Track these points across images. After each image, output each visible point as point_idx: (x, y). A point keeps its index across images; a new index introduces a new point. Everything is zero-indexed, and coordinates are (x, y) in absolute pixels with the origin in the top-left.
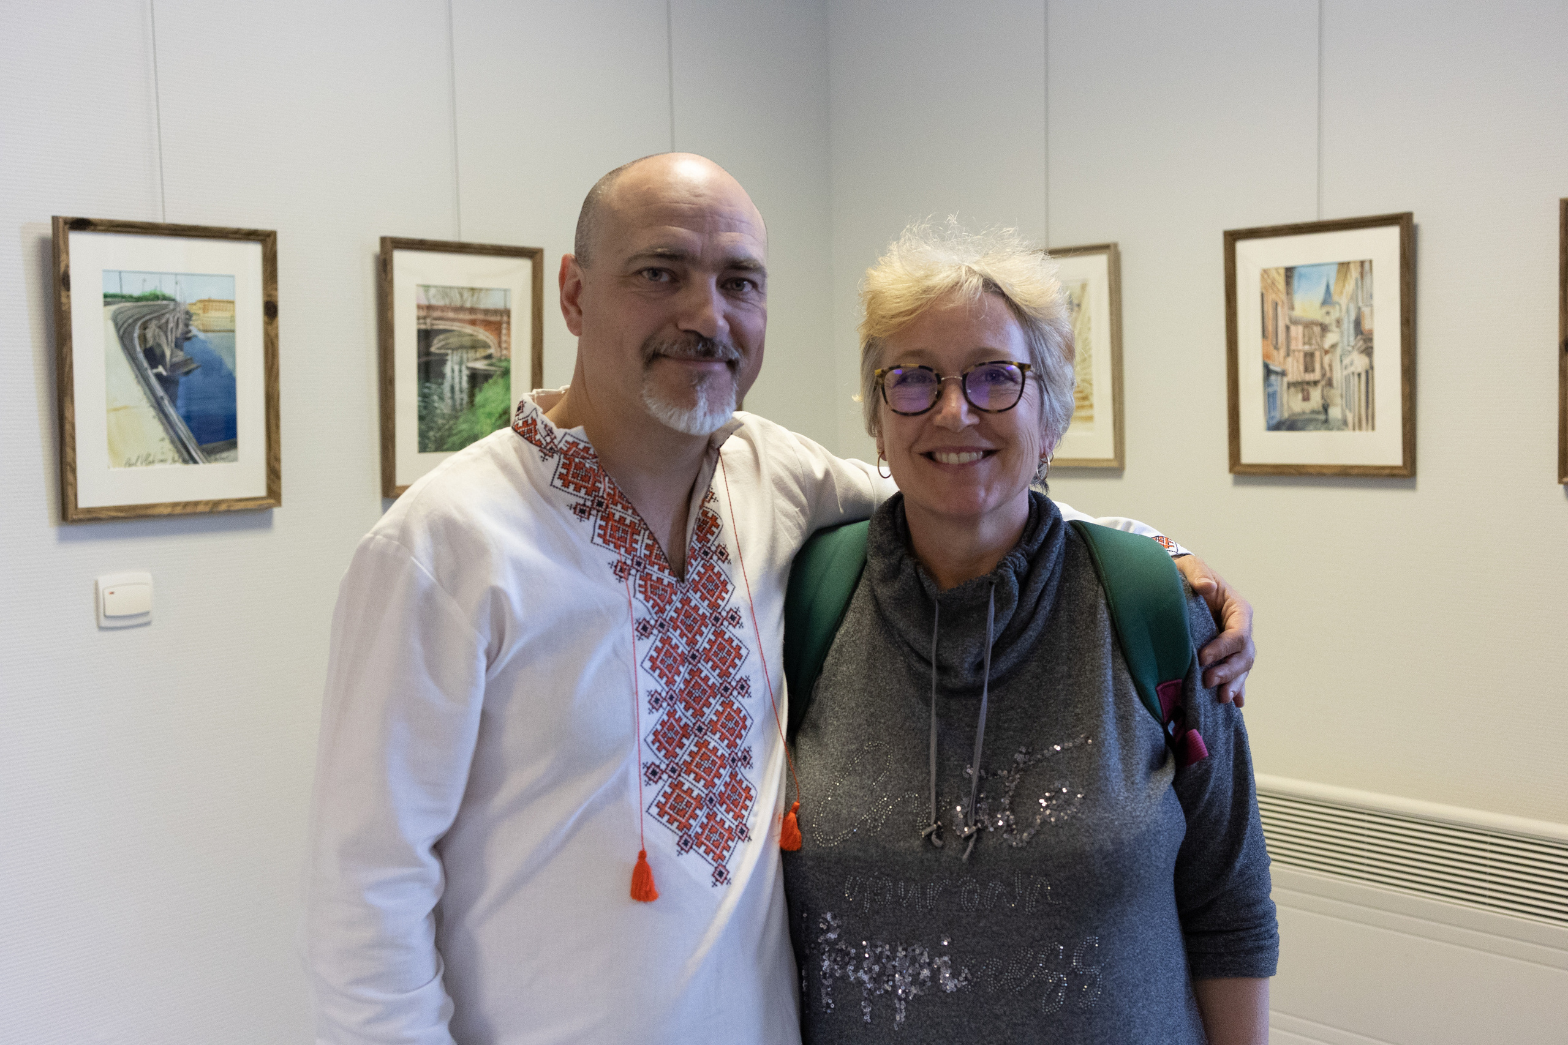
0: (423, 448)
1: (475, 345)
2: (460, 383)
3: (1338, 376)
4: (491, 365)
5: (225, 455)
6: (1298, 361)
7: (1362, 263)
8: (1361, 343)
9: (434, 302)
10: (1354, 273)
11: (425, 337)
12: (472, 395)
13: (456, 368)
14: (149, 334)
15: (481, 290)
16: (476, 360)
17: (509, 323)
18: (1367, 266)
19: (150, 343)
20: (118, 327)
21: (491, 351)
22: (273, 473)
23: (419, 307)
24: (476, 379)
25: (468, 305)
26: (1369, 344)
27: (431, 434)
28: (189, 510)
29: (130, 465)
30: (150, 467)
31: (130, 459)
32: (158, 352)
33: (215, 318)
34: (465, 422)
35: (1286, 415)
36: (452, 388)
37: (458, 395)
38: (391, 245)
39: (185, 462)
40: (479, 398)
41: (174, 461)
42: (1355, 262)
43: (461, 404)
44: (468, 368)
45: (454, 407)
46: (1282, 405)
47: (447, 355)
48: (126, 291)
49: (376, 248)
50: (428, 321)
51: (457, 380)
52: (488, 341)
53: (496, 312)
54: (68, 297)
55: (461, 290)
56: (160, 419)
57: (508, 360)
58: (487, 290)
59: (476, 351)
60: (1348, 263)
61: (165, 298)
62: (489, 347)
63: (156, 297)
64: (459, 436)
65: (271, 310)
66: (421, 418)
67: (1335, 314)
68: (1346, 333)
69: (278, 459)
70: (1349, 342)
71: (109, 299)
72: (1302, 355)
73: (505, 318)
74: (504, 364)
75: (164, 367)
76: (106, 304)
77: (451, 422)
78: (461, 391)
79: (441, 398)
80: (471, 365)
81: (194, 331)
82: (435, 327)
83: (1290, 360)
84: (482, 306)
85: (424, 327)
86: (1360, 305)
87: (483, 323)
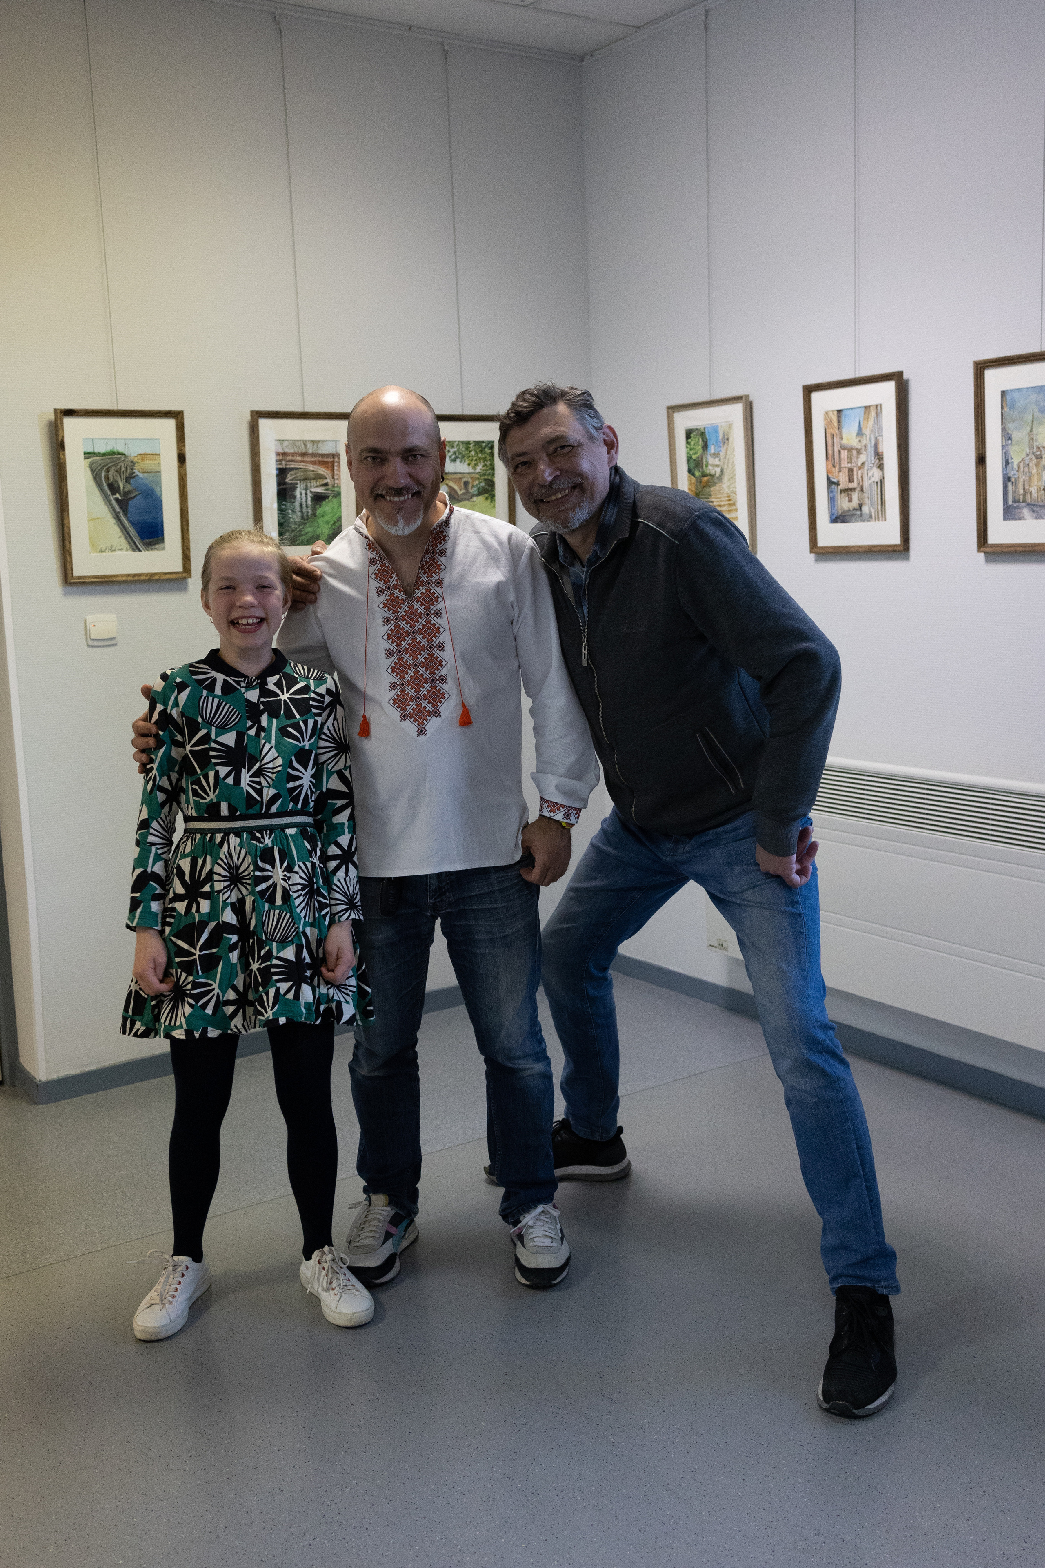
1: (318, 477)
2: (306, 501)
3: (866, 484)
4: (327, 490)
5: (157, 546)
6: (845, 475)
7: (877, 406)
8: (878, 461)
9: (287, 450)
10: (873, 413)
11: (282, 473)
12: (314, 509)
13: (303, 492)
14: (110, 476)
15: (319, 441)
16: (317, 486)
17: (339, 462)
18: (879, 407)
19: (111, 480)
20: (92, 471)
21: (328, 481)
22: (186, 557)
23: (278, 454)
25: (310, 451)
26: (882, 462)
28: (136, 578)
29: (102, 552)
30: (114, 553)
31: (101, 548)
32: (116, 485)
33: (148, 464)
34: (310, 526)
35: (840, 512)
36: (301, 505)
37: (304, 510)
38: (257, 415)
39: (134, 550)
40: (319, 511)
41: (127, 550)
42: (873, 406)
43: (307, 515)
44: (311, 492)
45: (302, 517)
46: (838, 505)
47: (297, 484)
48: (97, 450)
49: (248, 417)
50: (283, 462)
52: (325, 474)
53: (328, 456)
54: (64, 455)
55: (305, 443)
56: (118, 525)
57: (339, 486)
58: (323, 441)
59: (316, 481)
60: (870, 406)
61: (119, 454)
62: (326, 478)
63: (113, 453)
64: (307, 535)
65: (182, 459)
67: (864, 442)
68: (869, 454)
69: (189, 549)
70: (871, 460)
71: (87, 455)
72: (847, 470)
73: (336, 459)
74: (336, 489)
75: (120, 494)
76: (86, 458)
77: (301, 527)
78: (307, 507)
79: (294, 512)
80: (313, 490)
81: (137, 473)
82: (288, 466)
83: (841, 474)
84: (320, 452)
85: (280, 466)
86: (877, 435)
87: (321, 463)
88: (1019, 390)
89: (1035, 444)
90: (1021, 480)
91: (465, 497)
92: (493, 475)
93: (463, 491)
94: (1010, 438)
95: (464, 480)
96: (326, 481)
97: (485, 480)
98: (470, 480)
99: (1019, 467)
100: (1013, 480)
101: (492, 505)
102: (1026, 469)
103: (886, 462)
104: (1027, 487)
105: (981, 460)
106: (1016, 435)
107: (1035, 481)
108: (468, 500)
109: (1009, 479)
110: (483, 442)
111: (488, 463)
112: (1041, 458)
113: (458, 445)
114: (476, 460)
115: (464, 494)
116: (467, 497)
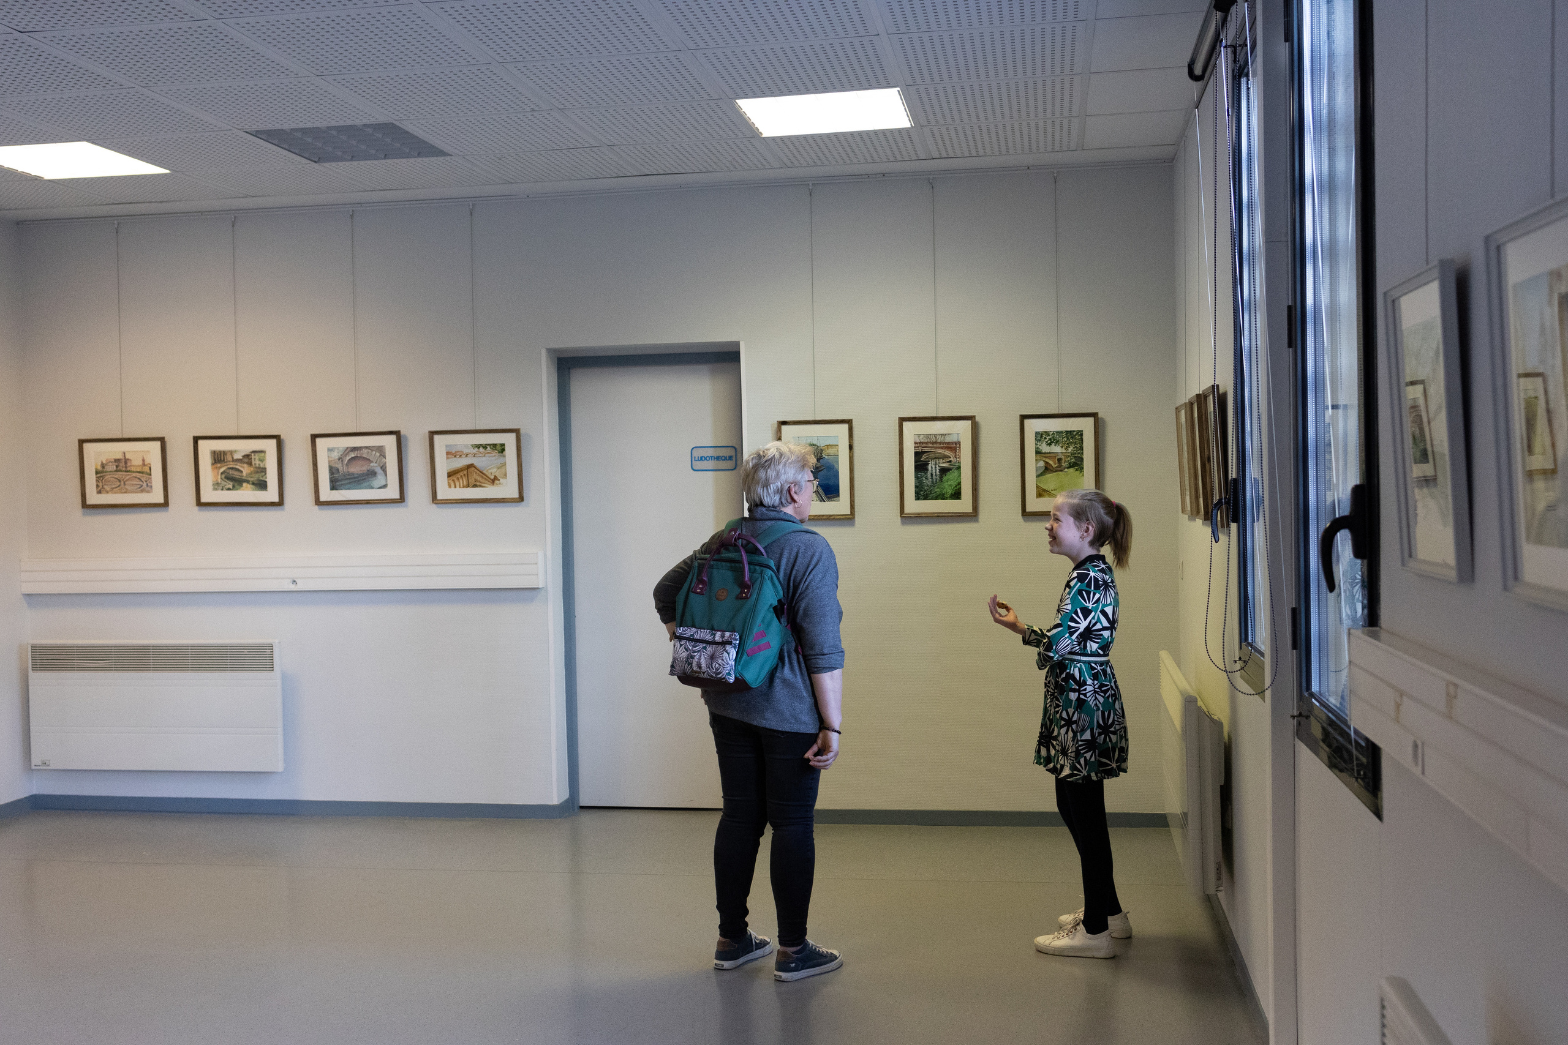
0: (918, 498)
1: (945, 457)
2: (936, 472)
4: (951, 465)
5: (835, 499)
9: (922, 441)
11: (918, 455)
12: (941, 477)
13: (934, 466)
15: (947, 434)
16: (943, 463)
17: (960, 447)
22: (852, 507)
23: (915, 443)
24: (944, 471)
25: (939, 441)
27: (922, 493)
28: (820, 518)
33: (831, 451)
34: (937, 489)
36: (932, 475)
37: (934, 478)
38: (903, 420)
39: (821, 501)
40: (945, 478)
41: (817, 501)
43: (936, 481)
44: (939, 466)
45: (932, 482)
47: (928, 461)
49: (897, 421)
50: (920, 448)
51: (934, 471)
52: (949, 455)
53: (952, 443)
55: (935, 436)
57: (959, 462)
58: (949, 434)
59: (944, 460)
62: (950, 458)
64: (935, 494)
65: (851, 447)
66: (916, 487)
69: (854, 501)
73: (958, 445)
74: (957, 464)
77: (931, 489)
78: (936, 475)
79: (927, 479)
80: (941, 465)
81: (824, 456)
82: (924, 451)
84: (946, 441)
85: (919, 451)
87: (947, 448)
91: (1058, 469)
92: (1082, 453)
93: (1057, 465)
95: (1058, 457)
96: (951, 460)
97: (1076, 457)
98: (1063, 457)
101: (1081, 474)
108: (1061, 471)
110: (1074, 431)
111: (1078, 446)
113: (1053, 434)
114: (1068, 444)
115: (1057, 467)
116: (1060, 469)
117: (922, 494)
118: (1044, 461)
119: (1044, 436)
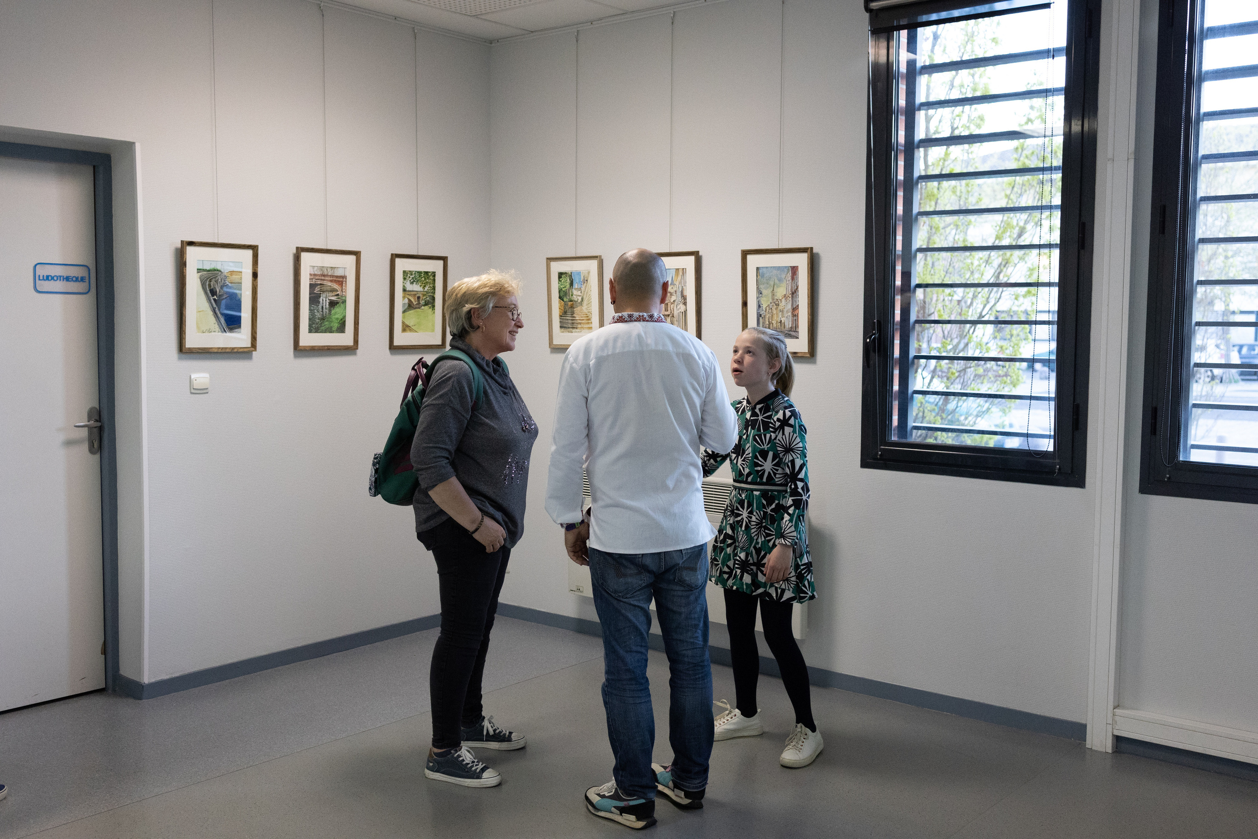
0: (310, 331)
1: (333, 290)
2: (326, 305)
3: (676, 313)
4: (338, 298)
5: (236, 330)
7: (683, 269)
8: (683, 300)
9: (316, 273)
10: (681, 273)
11: (312, 286)
12: (330, 311)
13: (324, 299)
14: (212, 284)
15: (335, 268)
16: (332, 296)
17: (346, 282)
18: (684, 270)
19: (212, 287)
20: (201, 281)
22: (254, 338)
23: (311, 275)
24: (333, 304)
25: (330, 274)
26: (685, 301)
27: (314, 325)
28: (223, 351)
29: (204, 333)
30: (210, 334)
31: (203, 330)
32: (214, 290)
33: (235, 278)
34: (327, 322)
36: (322, 307)
37: (324, 310)
38: (300, 250)
39: (222, 332)
40: (333, 312)
41: (219, 332)
42: (681, 268)
43: (326, 314)
45: (323, 314)
47: (321, 294)
48: (205, 268)
49: (295, 251)
50: (314, 280)
51: (324, 304)
52: (337, 288)
53: (340, 277)
54: (186, 270)
55: (327, 268)
56: (214, 316)
57: (345, 296)
58: (338, 268)
59: (332, 293)
60: (679, 269)
61: (218, 270)
63: (215, 270)
64: (325, 327)
65: (255, 275)
66: (310, 319)
68: (678, 296)
69: (256, 333)
71: (199, 270)
73: (344, 280)
74: (344, 298)
75: (216, 296)
76: (198, 272)
77: (322, 322)
78: (326, 309)
79: (318, 311)
80: (329, 298)
81: (227, 283)
82: (316, 283)
84: (335, 275)
85: (312, 282)
86: (683, 285)
87: (335, 281)
88: (767, 267)
89: (775, 298)
90: (767, 316)
91: (417, 306)
92: (434, 293)
93: (417, 302)
94: (761, 293)
95: (418, 295)
96: (338, 293)
97: (430, 296)
98: (421, 296)
99: (766, 310)
100: (763, 316)
101: (433, 312)
102: (770, 311)
103: (688, 301)
104: (770, 321)
105: (745, 304)
106: (764, 292)
107: (775, 317)
108: (419, 308)
109: (761, 315)
110: (429, 272)
111: (432, 286)
112: (779, 305)
113: (415, 273)
114: (425, 283)
115: (416, 304)
116: (419, 306)
117: (314, 328)
118: (408, 298)
119: (409, 275)
